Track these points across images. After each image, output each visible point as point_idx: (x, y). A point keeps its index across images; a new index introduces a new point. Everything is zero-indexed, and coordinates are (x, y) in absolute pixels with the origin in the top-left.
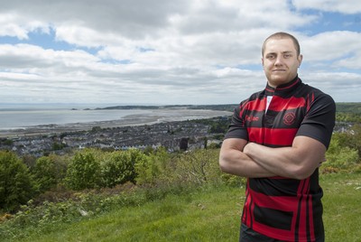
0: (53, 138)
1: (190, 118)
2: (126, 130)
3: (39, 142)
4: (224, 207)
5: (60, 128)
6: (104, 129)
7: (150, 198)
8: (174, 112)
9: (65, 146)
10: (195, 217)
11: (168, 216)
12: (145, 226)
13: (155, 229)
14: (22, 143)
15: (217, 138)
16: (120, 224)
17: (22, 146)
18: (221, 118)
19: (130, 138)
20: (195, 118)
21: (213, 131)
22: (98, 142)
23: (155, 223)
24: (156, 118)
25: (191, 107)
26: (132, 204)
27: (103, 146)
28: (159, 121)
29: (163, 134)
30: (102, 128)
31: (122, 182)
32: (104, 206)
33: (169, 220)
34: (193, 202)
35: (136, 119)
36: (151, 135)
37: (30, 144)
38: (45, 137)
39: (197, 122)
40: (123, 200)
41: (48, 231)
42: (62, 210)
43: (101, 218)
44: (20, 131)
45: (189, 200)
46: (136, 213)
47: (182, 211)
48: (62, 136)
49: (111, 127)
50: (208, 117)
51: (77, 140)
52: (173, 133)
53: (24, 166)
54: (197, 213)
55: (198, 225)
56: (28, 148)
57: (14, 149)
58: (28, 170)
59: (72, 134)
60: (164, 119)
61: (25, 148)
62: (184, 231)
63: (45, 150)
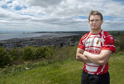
0: (17, 43)
1: (64, 36)
2: (42, 40)
3: (12, 44)
4: (75, 66)
5: (19, 40)
6: (34, 40)
7: (50, 63)
8: (59, 34)
9: (21, 45)
10: (65, 69)
11: (56, 69)
12: (47, 73)
13: (51, 74)
14: (6, 45)
15: (73, 43)
16: (39, 72)
17: (6, 46)
18: (74, 36)
19: (43, 43)
20: (66, 36)
21: (72, 40)
22: (32, 44)
23: (51, 72)
24: (52, 36)
25: (64, 32)
26: (44, 65)
27: (34, 45)
29: (55, 41)
30: (34, 39)
31: (41, 58)
32: (34, 66)
33: (56, 71)
34: (64, 65)
35: (45, 36)
36: (51, 42)
37: (9, 45)
38: (14, 42)
40: (40, 64)
41: (14, 75)
42: (19, 68)
43: (33, 70)
44: (5, 40)
45: (63, 64)
46: (45, 68)
47: (60, 68)
48: (20, 42)
49: (37, 39)
50: (70, 36)
51: (25, 43)
52: (58, 41)
53: (7, 52)
54: (66, 68)
55: (65, 72)
56: (8, 46)
57: (4, 46)
58: (8, 54)
59: (23, 41)
61: (7, 46)
62: (61, 74)
63: (14, 47)
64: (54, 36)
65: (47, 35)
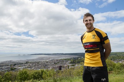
0: (11, 66)
1: (63, 58)
2: (38, 63)
3: (5, 67)
5: (14, 62)
6: (30, 63)
8: (56, 56)
9: (15, 69)
15: (73, 66)
18: (74, 58)
19: (40, 66)
20: (64, 58)
21: (71, 63)
22: (28, 67)
24: (50, 58)
25: (63, 54)
27: (29, 69)
28: (51, 59)
29: (52, 64)
35: (42, 59)
36: (48, 65)
38: (8, 65)
39: (65, 59)
48: (15, 65)
49: (33, 62)
50: (69, 58)
51: (20, 67)
52: (56, 64)
58: (1, 77)
59: (18, 64)
60: (53, 58)
63: (7, 70)
64: (52, 58)
65: (44, 57)
